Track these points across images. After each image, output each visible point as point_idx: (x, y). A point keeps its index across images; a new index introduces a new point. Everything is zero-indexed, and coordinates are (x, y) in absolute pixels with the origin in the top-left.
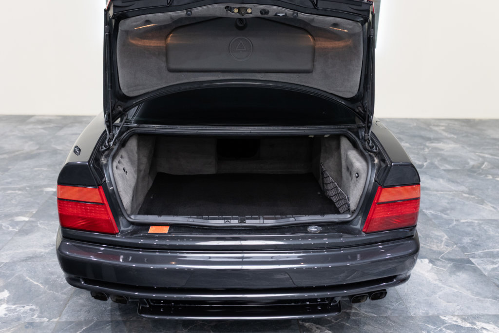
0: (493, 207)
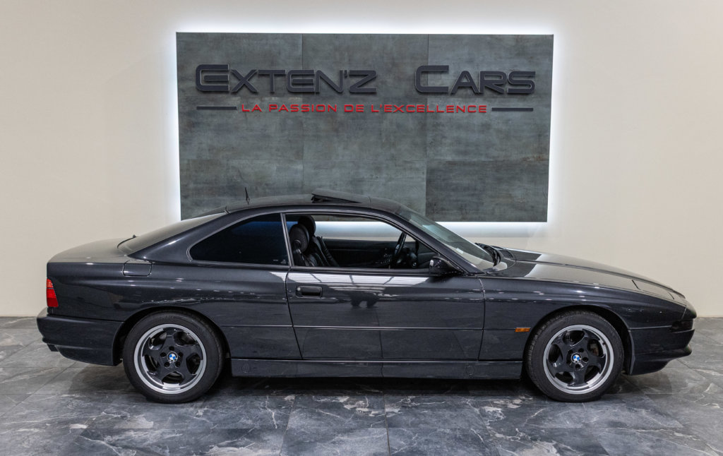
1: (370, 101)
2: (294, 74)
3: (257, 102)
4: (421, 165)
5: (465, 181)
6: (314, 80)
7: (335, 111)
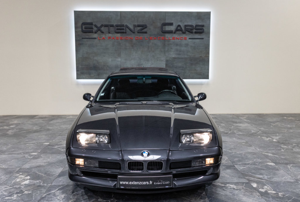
0: (255, 148)
1: (145, 35)
2: (117, 26)
3: (104, 36)
4: (164, 59)
5: (180, 64)
6: (124, 28)
7: (132, 39)
